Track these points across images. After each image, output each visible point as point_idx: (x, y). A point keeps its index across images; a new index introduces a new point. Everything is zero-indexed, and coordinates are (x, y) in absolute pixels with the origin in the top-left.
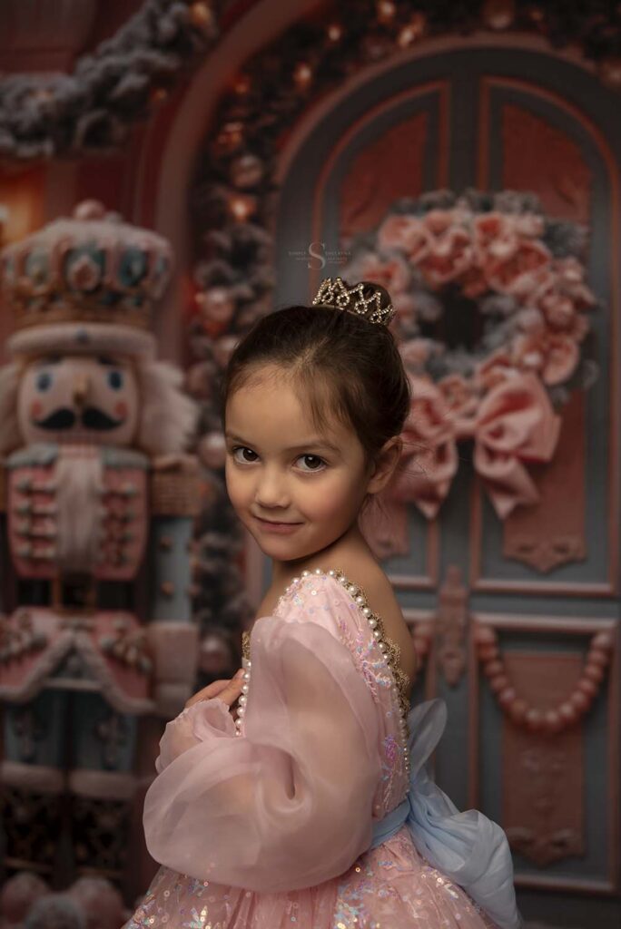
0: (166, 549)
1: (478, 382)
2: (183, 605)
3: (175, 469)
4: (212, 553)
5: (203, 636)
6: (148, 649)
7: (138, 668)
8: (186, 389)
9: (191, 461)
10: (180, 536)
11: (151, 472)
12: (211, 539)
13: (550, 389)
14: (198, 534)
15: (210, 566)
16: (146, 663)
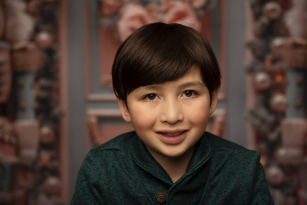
0: (21, 87)
1: (163, 7)
2: (30, 113)
3: (24, 50)
4: (44, 88)
5: (41, 125)
6: (14, 134)
7: (10, 143)
8: (28, 11)
9: (31, 46)
10: (28, 81)
11: (12, 52)
12: (43, 82)
13: (196, 10)
14: (37, 79)
15: (43, 94)
16: (14, 140)
